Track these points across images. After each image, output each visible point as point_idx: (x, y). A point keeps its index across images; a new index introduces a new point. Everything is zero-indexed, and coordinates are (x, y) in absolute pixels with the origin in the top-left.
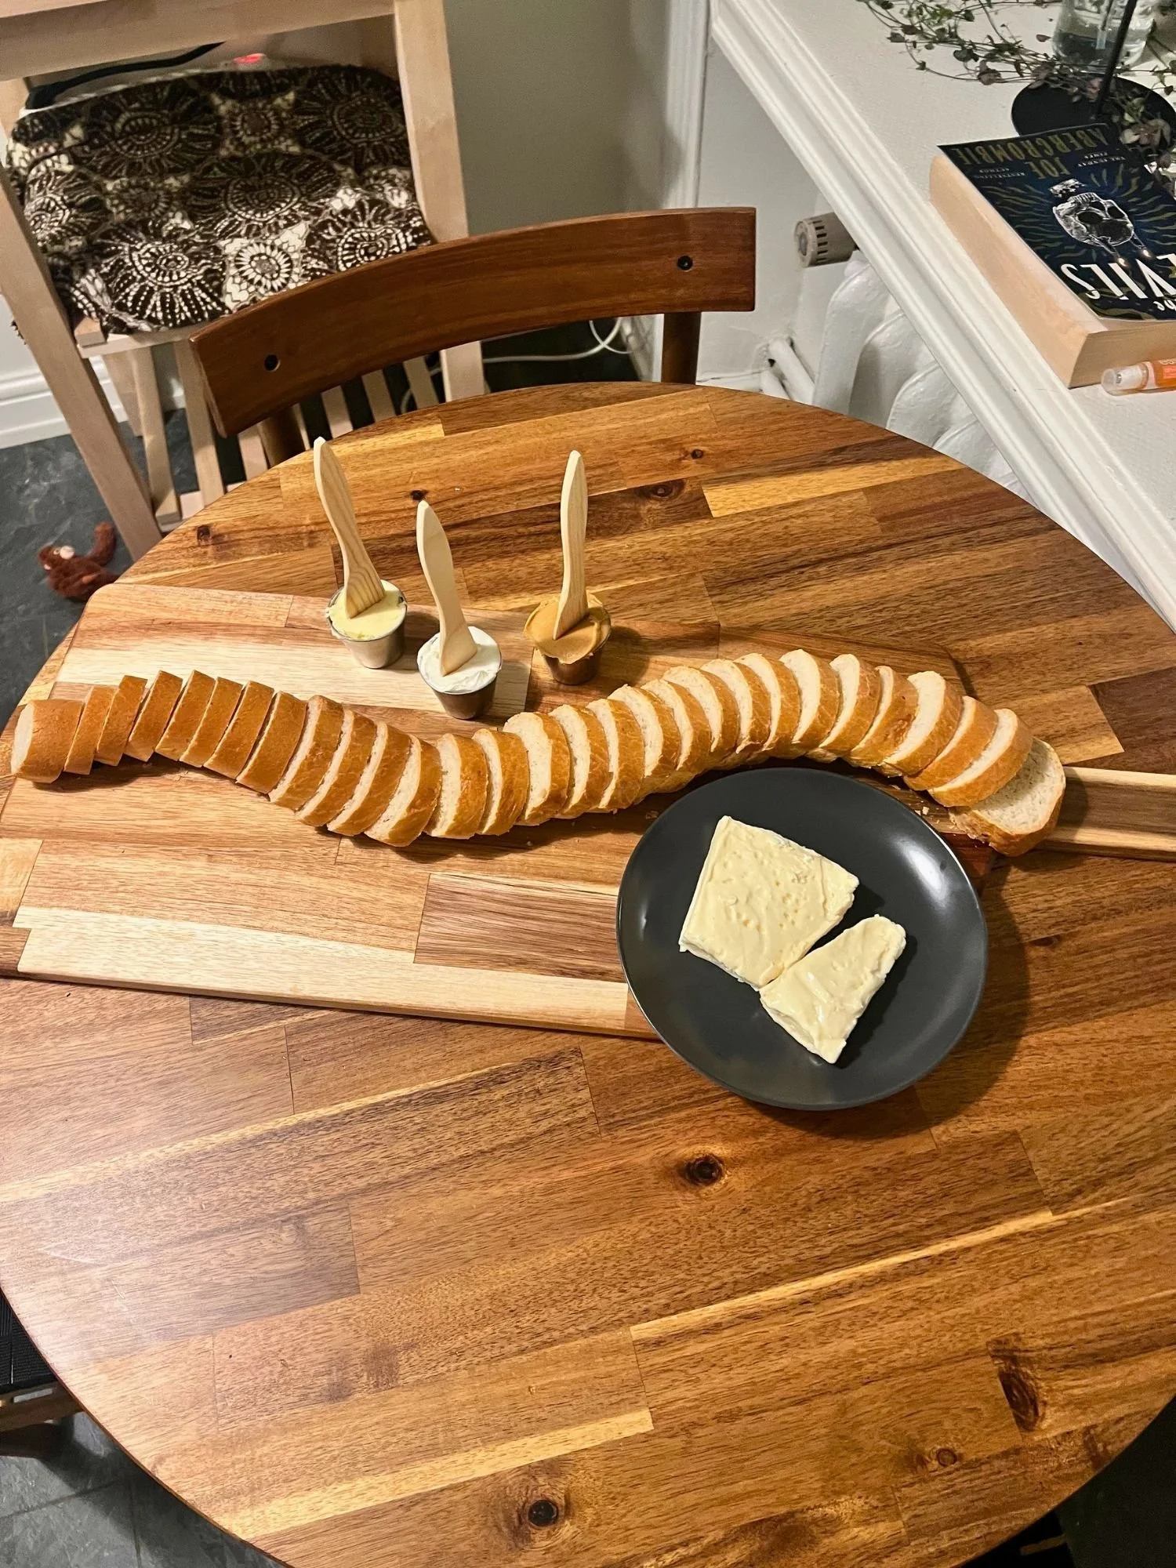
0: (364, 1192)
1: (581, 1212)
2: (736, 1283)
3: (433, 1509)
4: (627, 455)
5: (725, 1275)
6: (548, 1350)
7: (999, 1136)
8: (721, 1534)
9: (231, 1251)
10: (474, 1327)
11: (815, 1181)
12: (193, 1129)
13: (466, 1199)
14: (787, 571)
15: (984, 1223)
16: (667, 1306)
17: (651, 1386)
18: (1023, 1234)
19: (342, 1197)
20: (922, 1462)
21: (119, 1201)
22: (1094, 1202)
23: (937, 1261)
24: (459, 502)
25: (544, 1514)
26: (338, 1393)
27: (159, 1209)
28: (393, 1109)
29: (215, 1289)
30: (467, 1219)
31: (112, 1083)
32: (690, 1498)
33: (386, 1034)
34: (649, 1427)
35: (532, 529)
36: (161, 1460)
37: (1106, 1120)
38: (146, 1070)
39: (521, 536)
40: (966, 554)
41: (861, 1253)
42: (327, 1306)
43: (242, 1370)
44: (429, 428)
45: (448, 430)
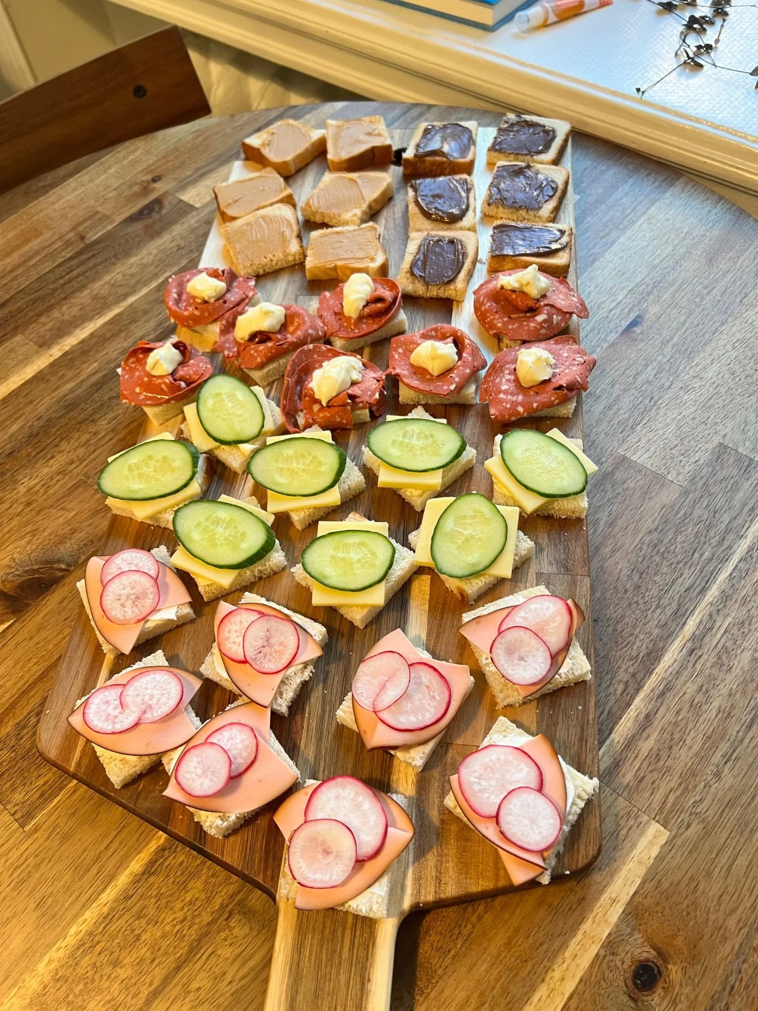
2: (634, 675)
4: (103, 204)
7: (713, 453)
12: (78, 905)
17: (641, 801)
23: (749, 558)
25: (647, 976)
34: (665, 835)
41: (697, 590)
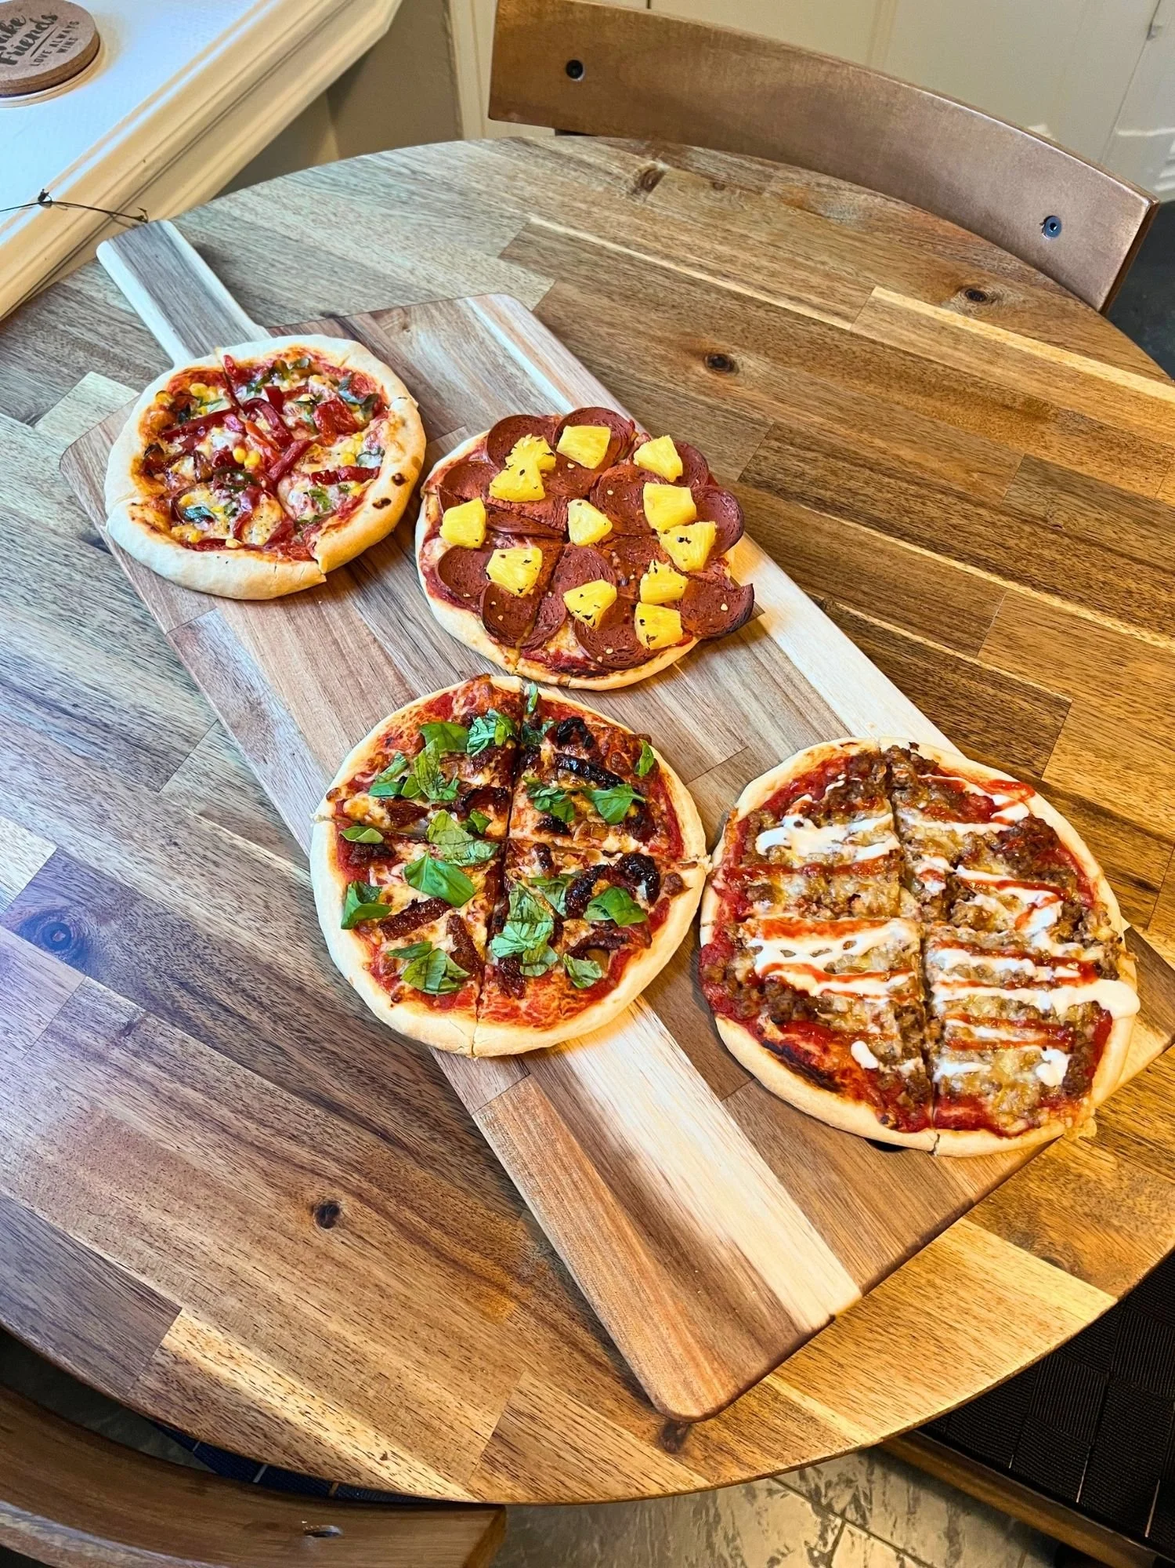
0: (982, 505)
1: (829, 397)
2: (759, 307)
3: (1046, 336)
5: (761, 313)
6: (912, 351)
7: (512, 263)
9: (1114, 536)
10: (955, 390)
11: (655, 316)
13: (907, 453)
14: (85, 719)
15: (574, 239)
16: (814, 324)
18: (560, 223)
19: (1002, 513)
20: (733, 193)
22: (500, 209)
23: (627, 244)
26: (1076, 417)
28: (921, 539)
29: (1140, 522)
30: (914, 442)
33: (889, 593)
34: (877, 288)
38: (1130, 709)
41: (666, 272)
42: (1056, 462)
43: (1142, 467)
44: (185, 1355)
45: (166, 1318)
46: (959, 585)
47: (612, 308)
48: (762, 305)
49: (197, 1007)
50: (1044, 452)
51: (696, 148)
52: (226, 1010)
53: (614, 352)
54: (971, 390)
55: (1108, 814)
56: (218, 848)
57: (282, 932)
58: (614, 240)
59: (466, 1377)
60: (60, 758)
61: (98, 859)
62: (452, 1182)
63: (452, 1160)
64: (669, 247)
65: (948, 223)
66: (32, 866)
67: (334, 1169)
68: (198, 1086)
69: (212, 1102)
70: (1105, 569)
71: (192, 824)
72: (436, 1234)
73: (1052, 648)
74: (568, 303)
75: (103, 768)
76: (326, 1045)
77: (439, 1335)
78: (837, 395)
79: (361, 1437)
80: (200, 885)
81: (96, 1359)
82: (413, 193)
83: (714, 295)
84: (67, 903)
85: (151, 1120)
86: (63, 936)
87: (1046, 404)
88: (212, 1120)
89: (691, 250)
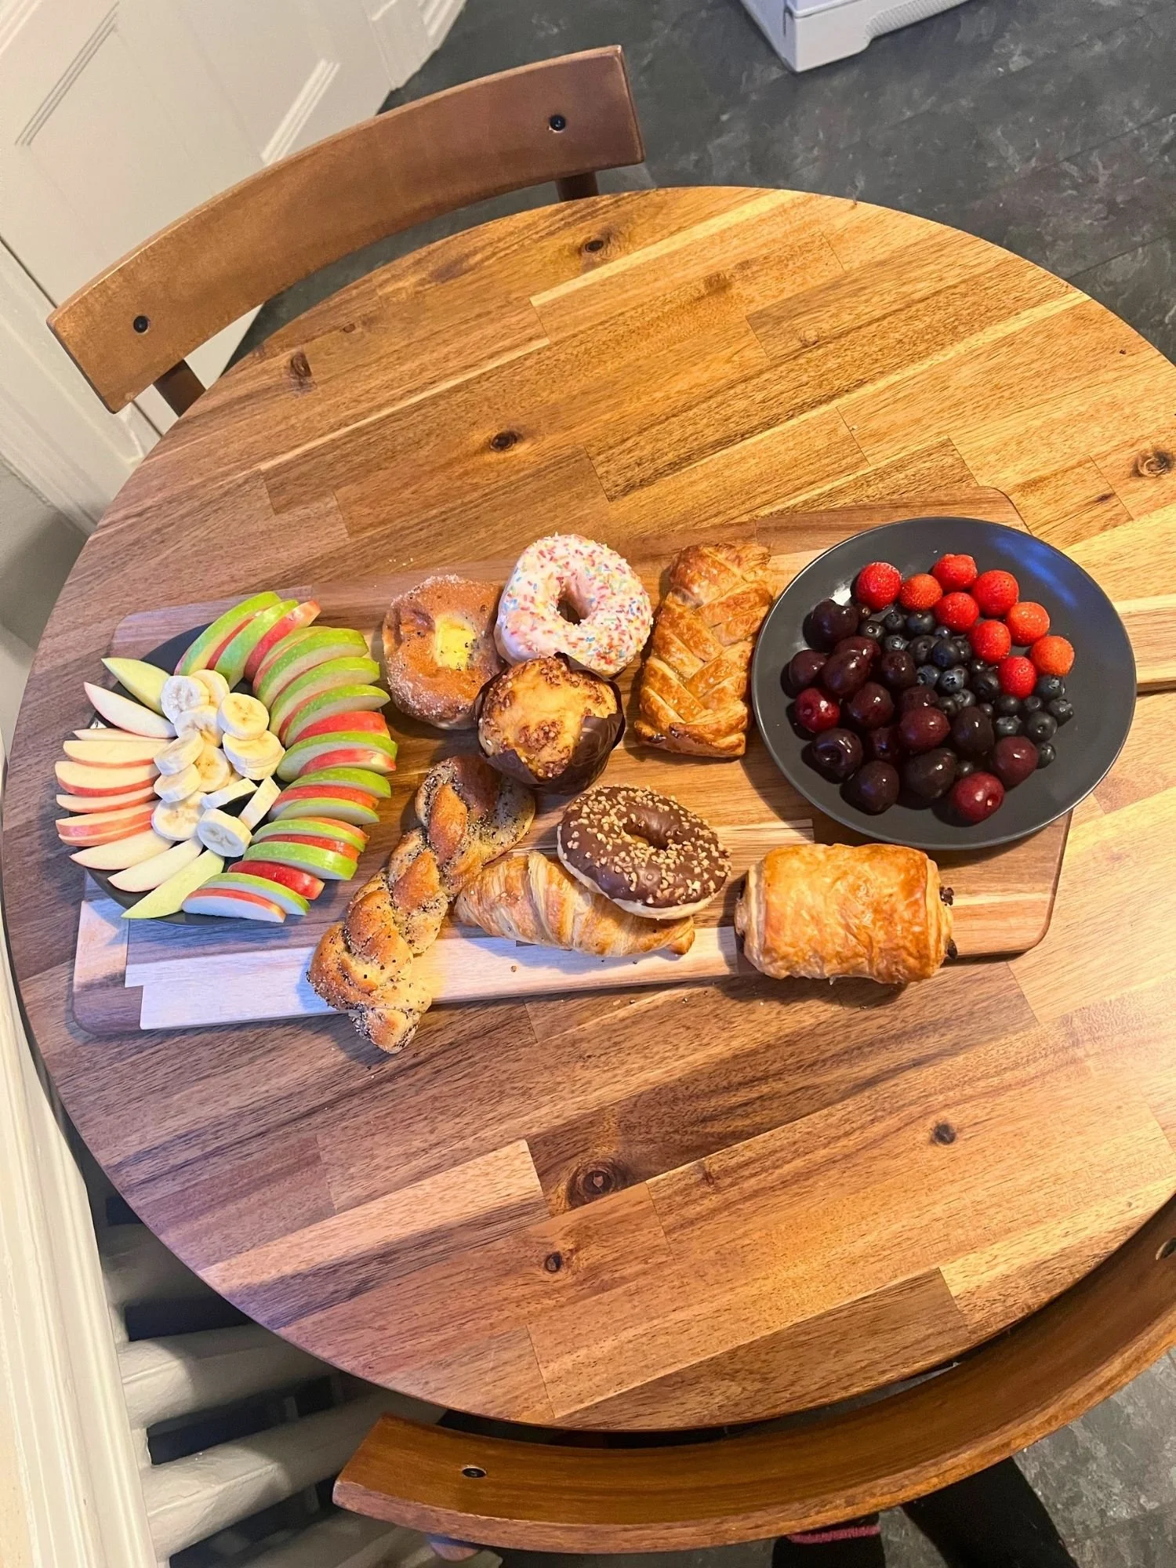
0: (761, 372)
1: (591, 398)
2: (479, 382)
3: (665, 232)
4: (654, 1250)
5: (486, 385)
6: (604, 318)
7: (288, 510)
8: (486, 264)
9: (852, 317)
10: (658, 318)
11: (423, 453)
12: (916, 380)
13: (682, 384)
14: (433, 1056)
15: (306, 455)
16: (525, 359)
17: (534, 317)
18: (283, 453)
19: (776, 366)
20: (364, 323)
21: (956, 323)
22: (231, 482)
23: (344, 424)
24: (878, 1128)
25: (594, 246)
26: (744, 265)
27: (921, 326)
28: (756, 428)
29: (855, 293)
30: (677, 374)
31: (1007, 394)
32: (503, 275)
33: (778, 479)
34: (532, 299)
35: (765, 1089)
36: (853, 208)
37: (212, 535)
38: (980, 409)
39: (778, 1075)
40: (223, 1110)
41: (393, 417)
42: (768, 304)
43: (817, 260)
44: (972, 1287)
45: (937, 1282)
46: (808, 432)
47: (393, 474)
48: (479, 379)
49: (728, 1123)
50: (755, 304)
51: (302, 317)
52: (746, 1104)
53: (433, 501)
54: (667, 308)
55: (1042, 479)
56: (615, 1031)
57: (716, 1031)
58: (333, 429)
59: (1114, 1121)
60: (451, 1093)
61: (558, 1117)
62: (980, 1043)
63: (964, 1033)
64: (373, 399)
65: (519, 215)
66: (526, 1166)
67: (915, 1110)
68: (790, 1156)
69: (807, 1157)
70: (871, 343)
71: (582, 1035)
72: (1008, 1076)
73: (900, 417)
74: (361, 499)
75: (486, 1067)
76: (823, 1057)
77: (1075, 1118)
78: (596, 391)
79: (1104, 1210)
80: (638, 1062)
81: (933, 1343)
82: (158, 530)
83: (442, 402)
84: (577, 1159)
85: (791, 1205)
86: (600, 1179)
87: (718, 275)
88: (822, 1165)
89: (388, 387)
